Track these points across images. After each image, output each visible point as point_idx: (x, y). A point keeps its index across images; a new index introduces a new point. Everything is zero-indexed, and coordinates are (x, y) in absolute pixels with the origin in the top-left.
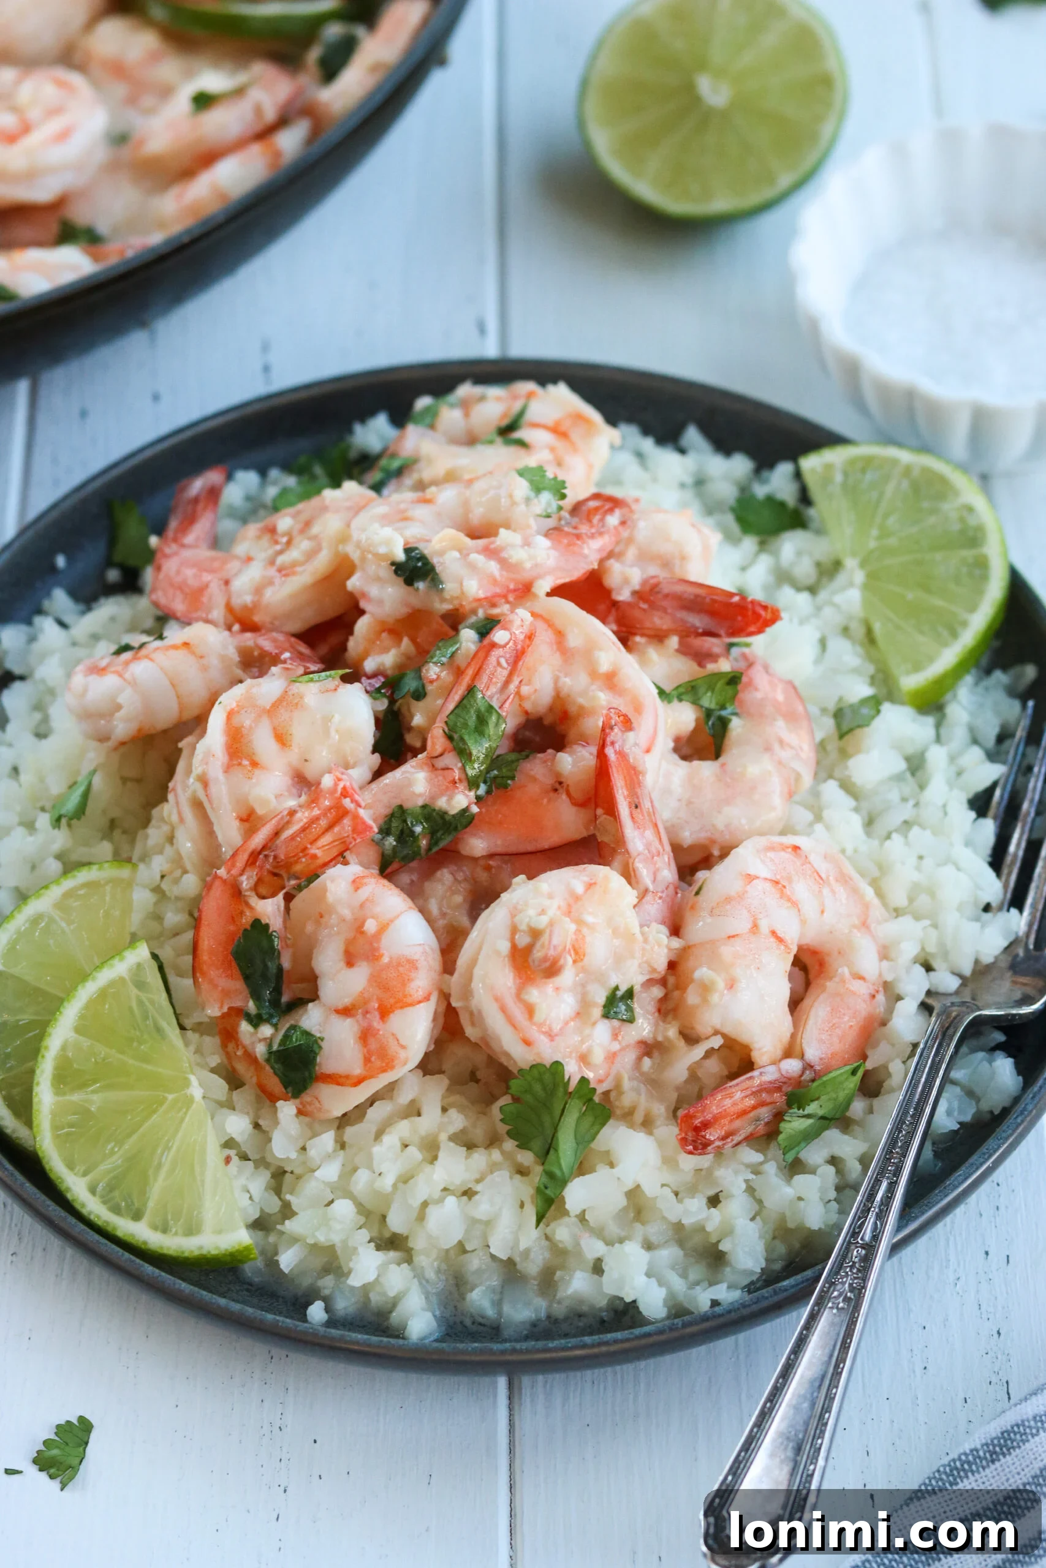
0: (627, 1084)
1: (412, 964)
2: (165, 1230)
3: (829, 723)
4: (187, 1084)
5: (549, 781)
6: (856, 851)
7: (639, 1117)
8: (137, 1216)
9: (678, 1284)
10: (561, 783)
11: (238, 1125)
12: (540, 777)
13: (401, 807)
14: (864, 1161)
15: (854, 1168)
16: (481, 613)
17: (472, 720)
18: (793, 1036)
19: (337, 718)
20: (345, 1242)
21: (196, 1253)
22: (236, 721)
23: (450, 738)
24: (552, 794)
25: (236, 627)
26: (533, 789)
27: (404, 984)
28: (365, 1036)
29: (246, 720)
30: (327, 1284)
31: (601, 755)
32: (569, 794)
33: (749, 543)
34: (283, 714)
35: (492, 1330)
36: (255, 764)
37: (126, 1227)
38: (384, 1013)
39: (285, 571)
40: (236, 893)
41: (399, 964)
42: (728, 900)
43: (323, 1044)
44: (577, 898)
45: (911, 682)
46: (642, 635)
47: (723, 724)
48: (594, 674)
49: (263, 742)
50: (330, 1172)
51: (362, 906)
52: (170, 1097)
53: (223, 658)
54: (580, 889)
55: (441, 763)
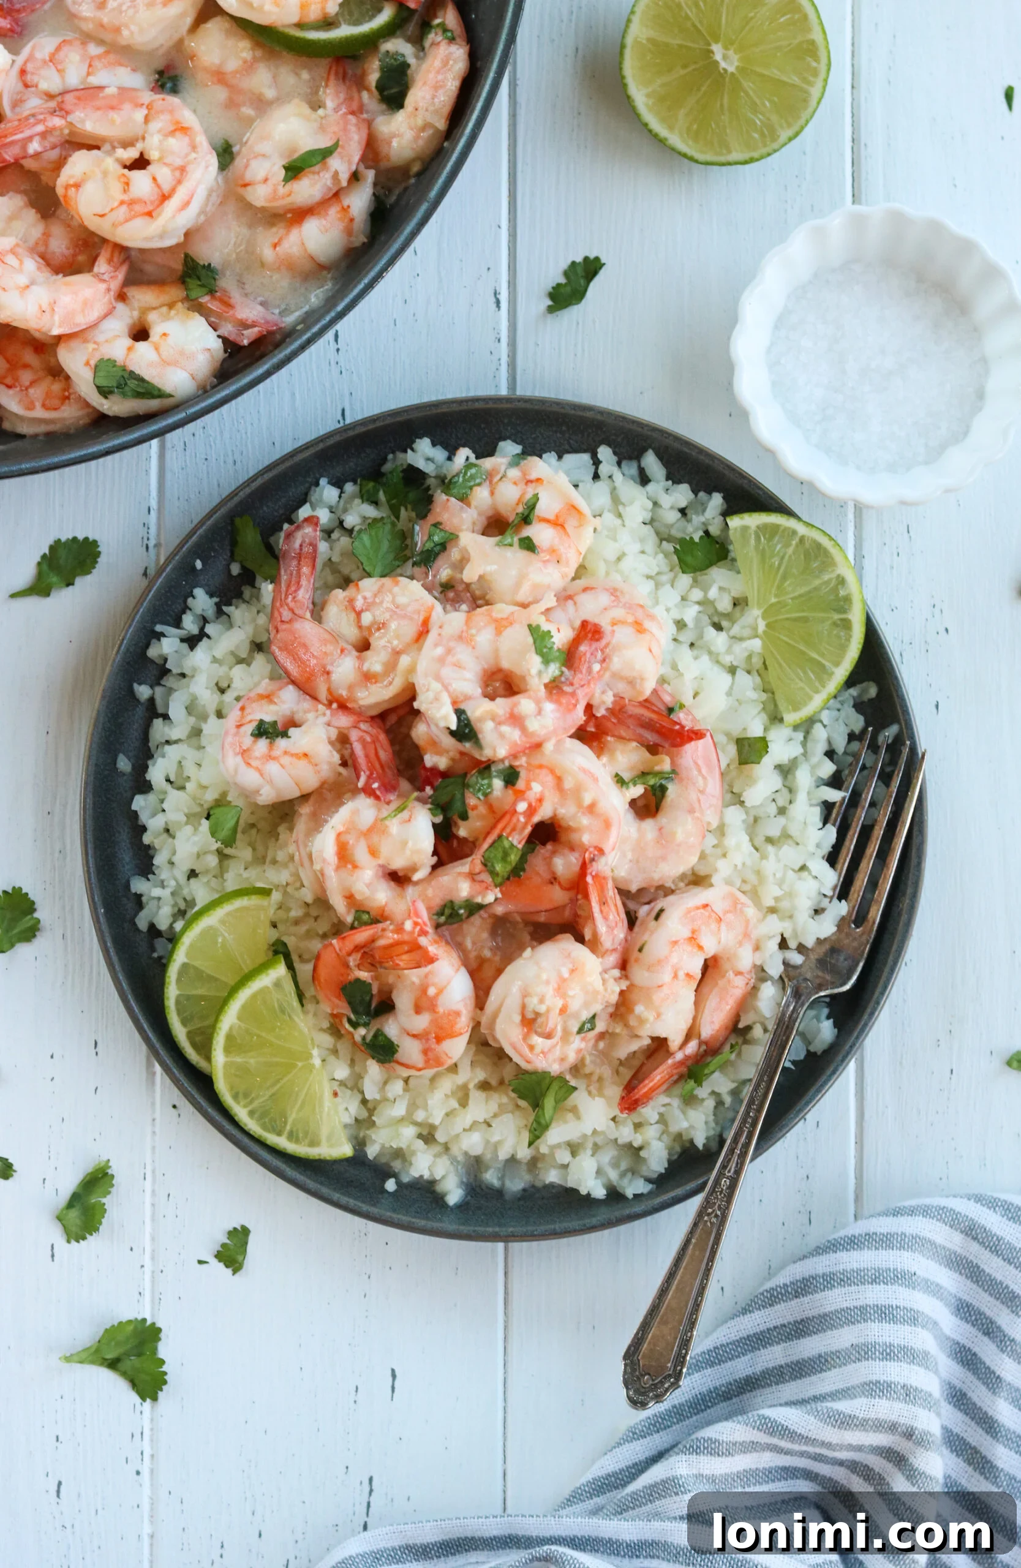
0: (588, 1060)
1: (458, 1014)
2: (298, 1141)
3: (732, 750)
4: (310, 1056)
5: (547, 876)
6: (744, 864)
7: (595, 1078)
8: (279, 1134)
9: (613, 1175)
10: (555, 879)
11: (342, 1072)
12: (541, 872)
13: (452, 902)
14: (735, 1093)
15: (728, 1100)
16: (507, 763)
17: (500, 855)
18: (695, 1019)
19: (410, 844)
20: (409, 1146)
21: (317, 1157)
22: (343, 838)
23: (485, 865)
24: (550, 886)
25: (335, 705)
26: (536, 880)
27: (452, 1026)
28: (425, 1052)
29: (351, 840)
30: (397, 1165)
31: (584, 867)
32: (560, 883)
33: (685, 580)
34: (375, 839)
35: (499, 1194)
36: (355, 867)
37: (272, 1139)
38: (439, 1040)
39: (368, 677)
40: (347, 966)
41: (449, 1014)
42: (659, 962)
43: (400, 1050)
44: (564, 980)
45: (791, 718)
46: (613, 736)
47: (663, 789)
48: (579, 805)
49: (361, 853)
50: (399, 1110)
51: (426, 976)
52: (300, 1064)
53: (329, 763)
54: (566, 975)
55: (478, 878)
